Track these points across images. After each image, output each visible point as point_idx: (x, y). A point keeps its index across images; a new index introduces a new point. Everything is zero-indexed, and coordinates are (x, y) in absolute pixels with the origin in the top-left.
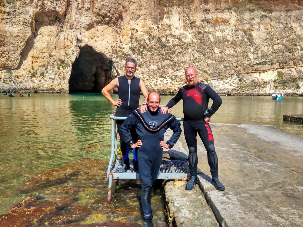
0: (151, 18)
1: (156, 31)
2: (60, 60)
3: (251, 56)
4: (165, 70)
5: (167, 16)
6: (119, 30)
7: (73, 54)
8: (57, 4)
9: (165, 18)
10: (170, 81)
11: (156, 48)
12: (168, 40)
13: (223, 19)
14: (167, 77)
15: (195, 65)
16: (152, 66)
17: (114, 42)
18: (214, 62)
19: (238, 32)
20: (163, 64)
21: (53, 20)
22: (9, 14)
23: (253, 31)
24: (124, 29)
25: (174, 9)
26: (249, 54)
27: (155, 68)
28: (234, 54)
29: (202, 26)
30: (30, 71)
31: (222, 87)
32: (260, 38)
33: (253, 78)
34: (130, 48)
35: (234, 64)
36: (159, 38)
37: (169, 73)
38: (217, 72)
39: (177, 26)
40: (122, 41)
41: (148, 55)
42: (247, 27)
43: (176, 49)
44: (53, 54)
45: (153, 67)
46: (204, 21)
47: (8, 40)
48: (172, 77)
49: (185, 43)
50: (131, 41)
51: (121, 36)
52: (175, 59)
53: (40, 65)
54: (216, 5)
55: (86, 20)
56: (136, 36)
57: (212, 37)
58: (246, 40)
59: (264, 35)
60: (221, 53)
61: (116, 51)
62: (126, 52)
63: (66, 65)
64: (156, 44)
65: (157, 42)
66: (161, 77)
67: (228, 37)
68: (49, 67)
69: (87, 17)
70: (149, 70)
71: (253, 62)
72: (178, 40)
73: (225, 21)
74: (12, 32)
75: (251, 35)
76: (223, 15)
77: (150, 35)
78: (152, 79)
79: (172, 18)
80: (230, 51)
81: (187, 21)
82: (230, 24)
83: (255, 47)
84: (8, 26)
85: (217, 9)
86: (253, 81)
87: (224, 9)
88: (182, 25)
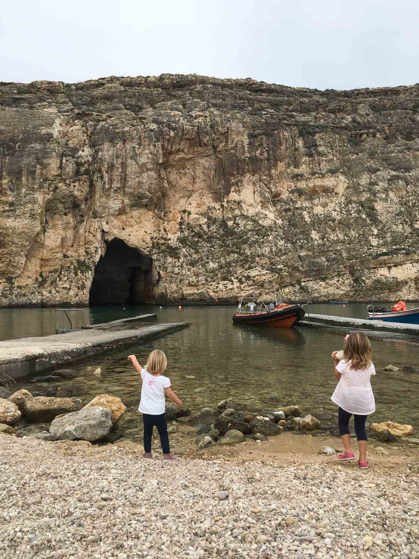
0: (211, 193)
1: (218, 211)
2: (78, 262)
3: (374, 242)
4: (231, 269)
5: (235, 189)
6: (163, 213)
7: (96, 251)
8: (74, 186)
9: (233, 192)
10: (236, 284)
11: (218, 236)
12: (238, 224)
13: (325, 187)
14: (233, 279)
15: (278, 259)
16: (210, 263)
17: (154, 231)
18: (310, 253)
19: (350, 206)
20: (228, 260)
21: (69, 208)
22: (11, 204)
23: (376, 201)
24: (170, 212)
25: (246, 178)
26: (370, 238)
27: (215, 266)
28: (344, 239)
29: (292, 200)
30: (37, 280)
31: (324, 292)
32: (388, 212)
33: (379, 276)
34: (179, 239)
35: (344, 255)
36: (224, 221)
37: (236, 274)
38: (316, 269)
39: (252, 201)
40: (167, 229)
41: (205, 246)
42: (365, 196)
43: (249, 236)
44: (69, 253)
45: (212, 265)
46: (294, 193)
47: (10, 239)
48: (241, 279)
49: (263, 227)
50: (181, 228)
51: (166, 223)
52: (246, 251)
53: (52, 270)
54: (313, 167)
55: (115, 204)
56: (189, 221)
57: (308, 215)
58: (364, 216)
59: (396, 208)
60: (323, 239)
61: (158, 244)
62: (172, 244)
63: (86, 268)
64: (219, 230)
65: (220, 227)
66: (224, 279)
67: (334, 214)
68: (63, 273)
69: (116, 200)
70: (206, 270)
71: (377, 252)
72: (251, 223)
73: (327, 191)
74: (15, 228)
75: (373, 209)
76: (323, 182)
77: (209, 218)
78: (211, 283)
79: (244, 191)
80: (337, 235)
81: (267, 194)
82: (336, 194)
83: (380, 227)
84: (10, 220)
85: (313, 174)
86: (378, 281)
87: (327, 172)
88: (259, 200)
